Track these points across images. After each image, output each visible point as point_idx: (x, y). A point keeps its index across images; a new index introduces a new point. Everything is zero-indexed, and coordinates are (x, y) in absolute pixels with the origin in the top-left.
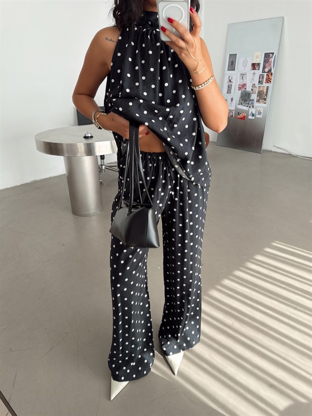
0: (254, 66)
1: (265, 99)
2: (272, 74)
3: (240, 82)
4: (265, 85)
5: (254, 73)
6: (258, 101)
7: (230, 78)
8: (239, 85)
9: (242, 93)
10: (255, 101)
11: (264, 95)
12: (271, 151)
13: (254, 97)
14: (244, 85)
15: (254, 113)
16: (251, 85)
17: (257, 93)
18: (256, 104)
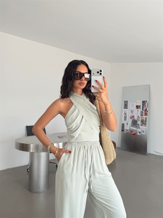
0: (137, 107)
3: (131, 115)
4: (145, 117)
5: (138, 111)
6: (142, 125)
9: (132, 121)
10: (140, 125)
13: (139, 123)
14: (133, 116)
15: (140, 131)
16: (137, 116)
18: (141, 127)
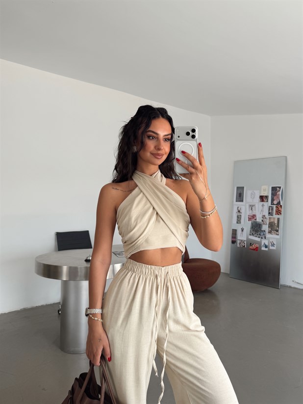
0: (263, 198)
1: (277, 231)
3: (249, 213)
4: (276, 216)
5: (263, 205)
6: (270, 232)
7: (239, 209)
8: (249, 215)
9: (252, 224)
10: (267, 232)
11: (275, 227)
12: (290, 287)
13: (265, 228)
14: (254, 216)
15: (267, 244)
16: (261, 216)
17: (268, 223)
18: (268, 235)
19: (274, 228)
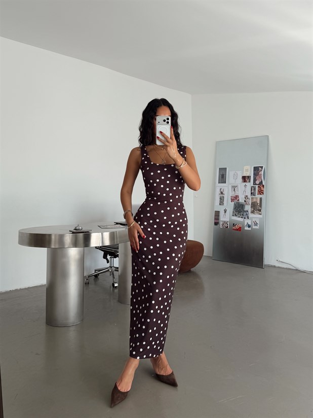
0: (245, 179)
1: (260, 210)
2: (263, 186)
5: (245, 185)
6: (253, 212)
7: (222, 190)
8: (231, 197)
9: (235, 205)
12: (274, 267)
13: (248, 208)
14: (237, 197)
15: (250, 224)
16: (244, 197)
17: (250, 204)
18: (251, 215)
19: (257, 207)
